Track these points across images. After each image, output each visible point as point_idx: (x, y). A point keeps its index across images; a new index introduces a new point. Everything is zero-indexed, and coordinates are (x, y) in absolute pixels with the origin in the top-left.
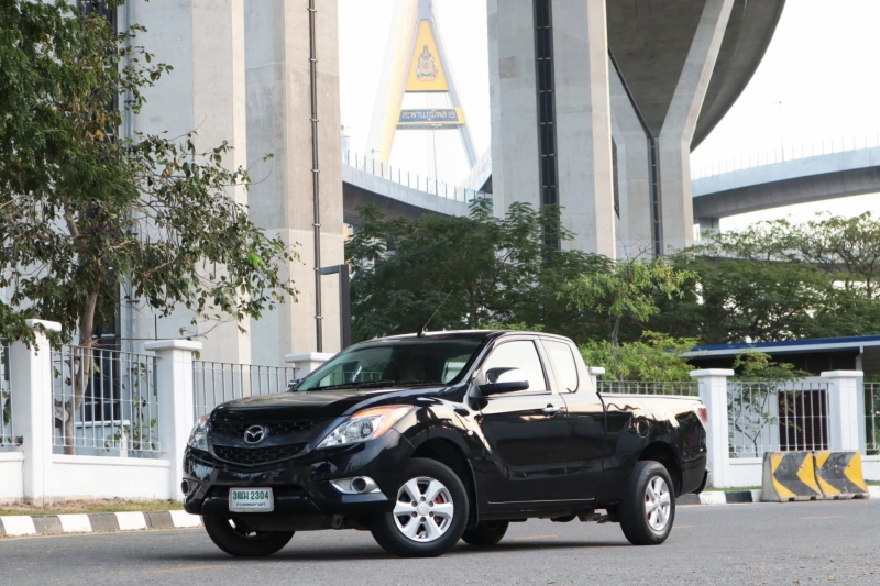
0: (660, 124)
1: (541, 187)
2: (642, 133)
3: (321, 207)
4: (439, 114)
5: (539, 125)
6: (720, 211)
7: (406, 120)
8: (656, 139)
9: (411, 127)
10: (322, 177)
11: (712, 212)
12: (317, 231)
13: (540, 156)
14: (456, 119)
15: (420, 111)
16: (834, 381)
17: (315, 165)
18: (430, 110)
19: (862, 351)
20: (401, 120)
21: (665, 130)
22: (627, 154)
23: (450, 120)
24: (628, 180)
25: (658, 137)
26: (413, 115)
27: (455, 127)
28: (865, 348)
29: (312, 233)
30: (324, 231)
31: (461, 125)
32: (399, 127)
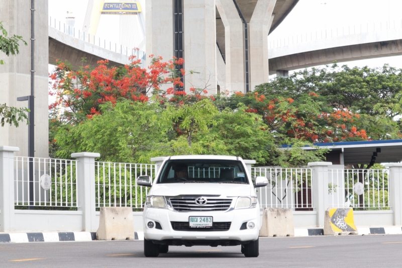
0: (250, 15)
1: (174, 51)
2: (240, 20)
3: (35, 61)
4: (126, 6)
5: (173, 14)
6: (288, 67)
7: (107, 9)
8: (248, 24)
9: (110, 13)
10: (36, 43)
11: (284, 67)
12: (32, 74)
13: (174, 33)
14: (137, 9)
15: (115, 4)
16: (316, 168)
17: (32, 36)
18: (121, 4)
19: (343, 150)
20: (104, 9)
21: (253, 18)
22: (231, 32)
23: (133, 9)
24: (231, 47)
25: (249, 22)
26: (111, 6)
27: (136, 13)
28: (344, 149)
29: (29, 76)
30: (37, 75)
31: (139, 13)
32: (103, 13)
